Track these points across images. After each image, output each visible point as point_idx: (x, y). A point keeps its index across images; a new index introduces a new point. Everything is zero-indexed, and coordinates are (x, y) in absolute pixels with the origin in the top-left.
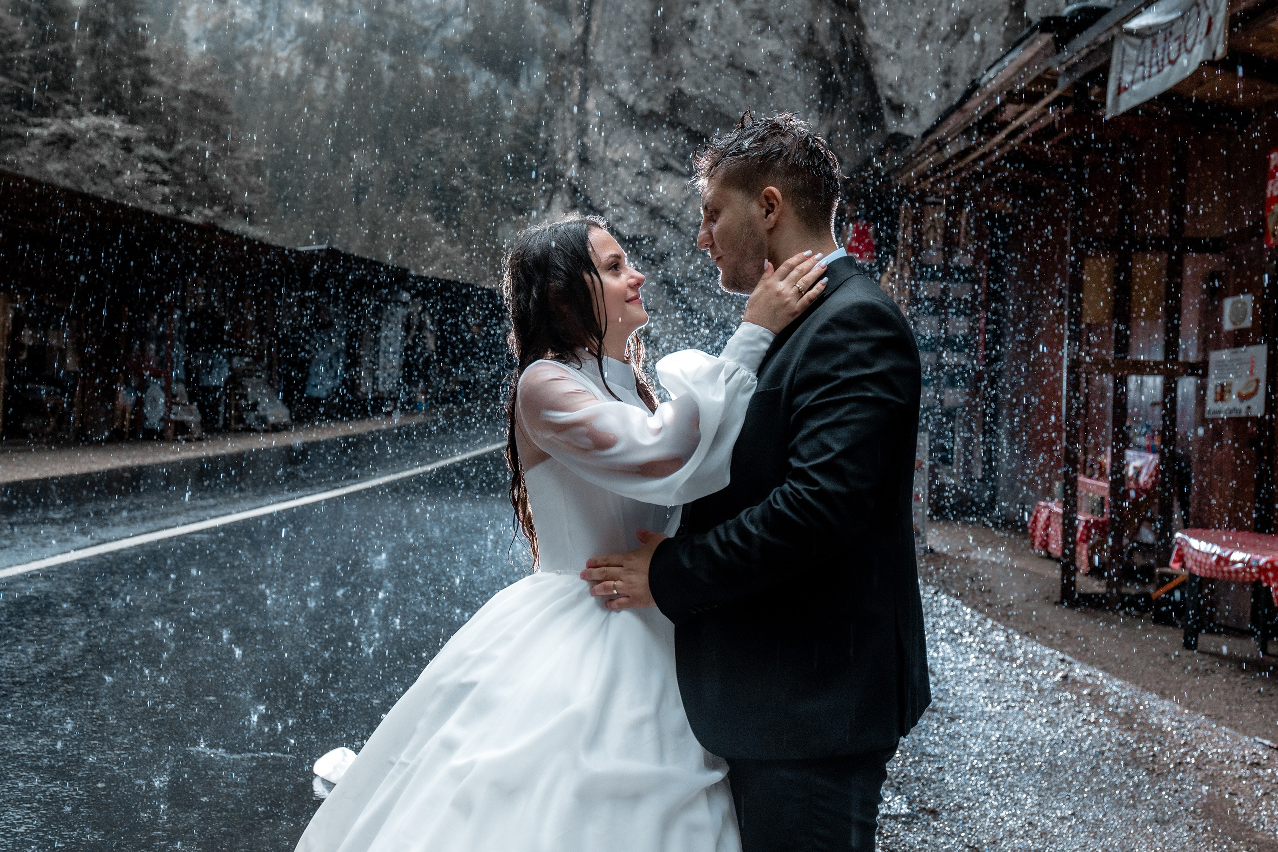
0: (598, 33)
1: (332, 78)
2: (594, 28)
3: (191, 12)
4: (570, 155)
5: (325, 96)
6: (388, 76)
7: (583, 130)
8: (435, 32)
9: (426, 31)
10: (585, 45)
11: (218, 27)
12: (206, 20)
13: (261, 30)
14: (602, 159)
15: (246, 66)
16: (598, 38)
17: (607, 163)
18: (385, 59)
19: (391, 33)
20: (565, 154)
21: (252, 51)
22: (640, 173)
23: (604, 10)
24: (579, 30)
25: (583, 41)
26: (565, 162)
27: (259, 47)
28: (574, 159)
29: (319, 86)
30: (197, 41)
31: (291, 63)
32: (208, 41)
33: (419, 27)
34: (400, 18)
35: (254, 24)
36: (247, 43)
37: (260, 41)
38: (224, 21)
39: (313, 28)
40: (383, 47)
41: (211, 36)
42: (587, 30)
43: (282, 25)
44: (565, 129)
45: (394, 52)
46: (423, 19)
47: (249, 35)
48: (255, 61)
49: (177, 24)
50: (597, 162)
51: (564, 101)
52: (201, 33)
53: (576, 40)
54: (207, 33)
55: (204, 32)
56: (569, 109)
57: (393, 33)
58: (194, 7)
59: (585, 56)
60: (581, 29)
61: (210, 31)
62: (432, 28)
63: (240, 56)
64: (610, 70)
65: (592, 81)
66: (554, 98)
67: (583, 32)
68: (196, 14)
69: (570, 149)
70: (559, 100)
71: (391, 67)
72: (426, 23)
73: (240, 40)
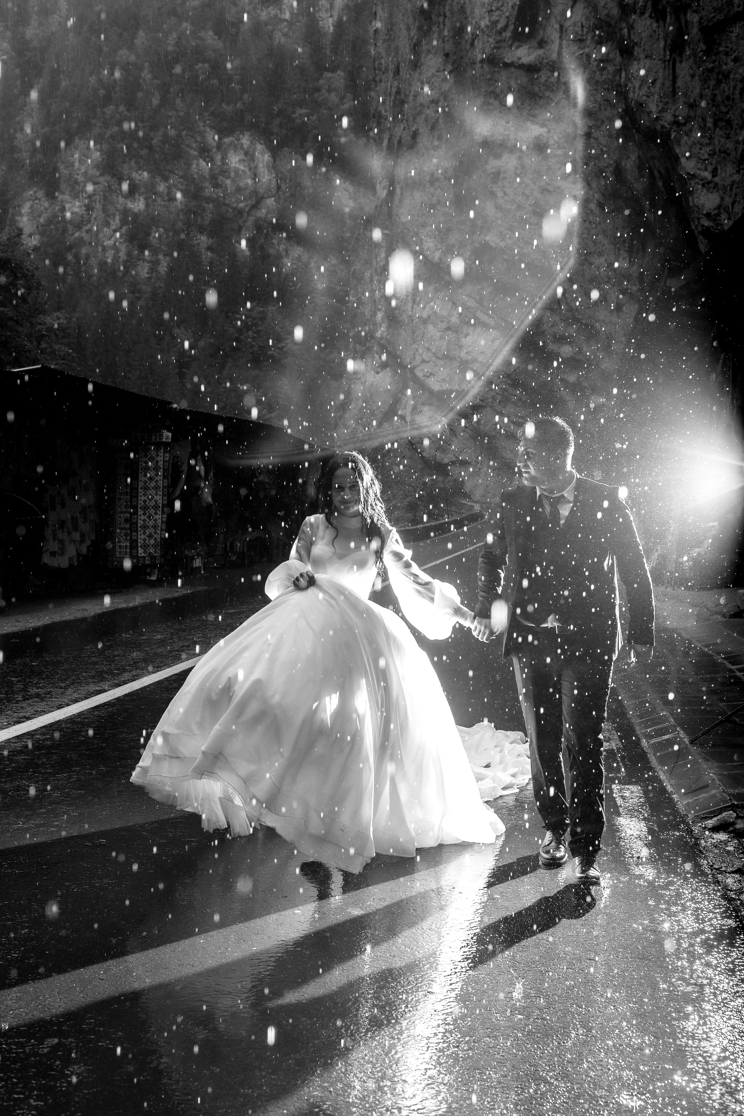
0: (402, 194)
1: (155, 263)
2: (398, 191)
3: (25, 209)
4: (380, 315)
5: (149, 278)
6: (206, 256)
8: (249, 213)
9: (240, 212)
10: (390, 209)
11: (49, 222)
12: (39, 216)
13: (89, 221)
14: (411, 318)
15: (77, 256)
16: (401, 200)
17: (416, 321)
18: (203, 240)
19: (208, 217)
20: (375, 314)
21: (81, 242)
22: (448, 328)
24: (383, 194)
25: (388, 203)
26: (375, 324)
27: (86, 237)
29: (143, 271)
30: (30, 236)
31: (117, 250)
32: (42, 234)
33: (234, 209)
34: (217, 202)
35: (82, 216)
36: (77, 234)
37: (88, 231)
38: (55, 216)
39: (136, 216)
40: (201, 230)
41: (43, 231)
42: (391, 192)
43: (108, 215)
45: (211, 234)
46: (238, 201)
47: (78, 227)
48: (84, 251)
49: (13, 222)
50: (406, 321)
51: (371, 264)
52: (35, 228)
53: (382, 203)
54: (40, 227)
55: (37, 227)
56: (376, 271)
57: (210, 216)
58: (28, 204)
59: (391, 218)
60: (385, 192)
61: (42, 225)
62: (247, 210)
63: (71, 247)
64: (415, 230)
65: (398, 242)
66: (362, 262)
67: (387, 195)
68: (29, 211)
69: (379, 310)
70: (367, 263)
71: (209, 248)
72: (241, 205)
73: (70, 232)
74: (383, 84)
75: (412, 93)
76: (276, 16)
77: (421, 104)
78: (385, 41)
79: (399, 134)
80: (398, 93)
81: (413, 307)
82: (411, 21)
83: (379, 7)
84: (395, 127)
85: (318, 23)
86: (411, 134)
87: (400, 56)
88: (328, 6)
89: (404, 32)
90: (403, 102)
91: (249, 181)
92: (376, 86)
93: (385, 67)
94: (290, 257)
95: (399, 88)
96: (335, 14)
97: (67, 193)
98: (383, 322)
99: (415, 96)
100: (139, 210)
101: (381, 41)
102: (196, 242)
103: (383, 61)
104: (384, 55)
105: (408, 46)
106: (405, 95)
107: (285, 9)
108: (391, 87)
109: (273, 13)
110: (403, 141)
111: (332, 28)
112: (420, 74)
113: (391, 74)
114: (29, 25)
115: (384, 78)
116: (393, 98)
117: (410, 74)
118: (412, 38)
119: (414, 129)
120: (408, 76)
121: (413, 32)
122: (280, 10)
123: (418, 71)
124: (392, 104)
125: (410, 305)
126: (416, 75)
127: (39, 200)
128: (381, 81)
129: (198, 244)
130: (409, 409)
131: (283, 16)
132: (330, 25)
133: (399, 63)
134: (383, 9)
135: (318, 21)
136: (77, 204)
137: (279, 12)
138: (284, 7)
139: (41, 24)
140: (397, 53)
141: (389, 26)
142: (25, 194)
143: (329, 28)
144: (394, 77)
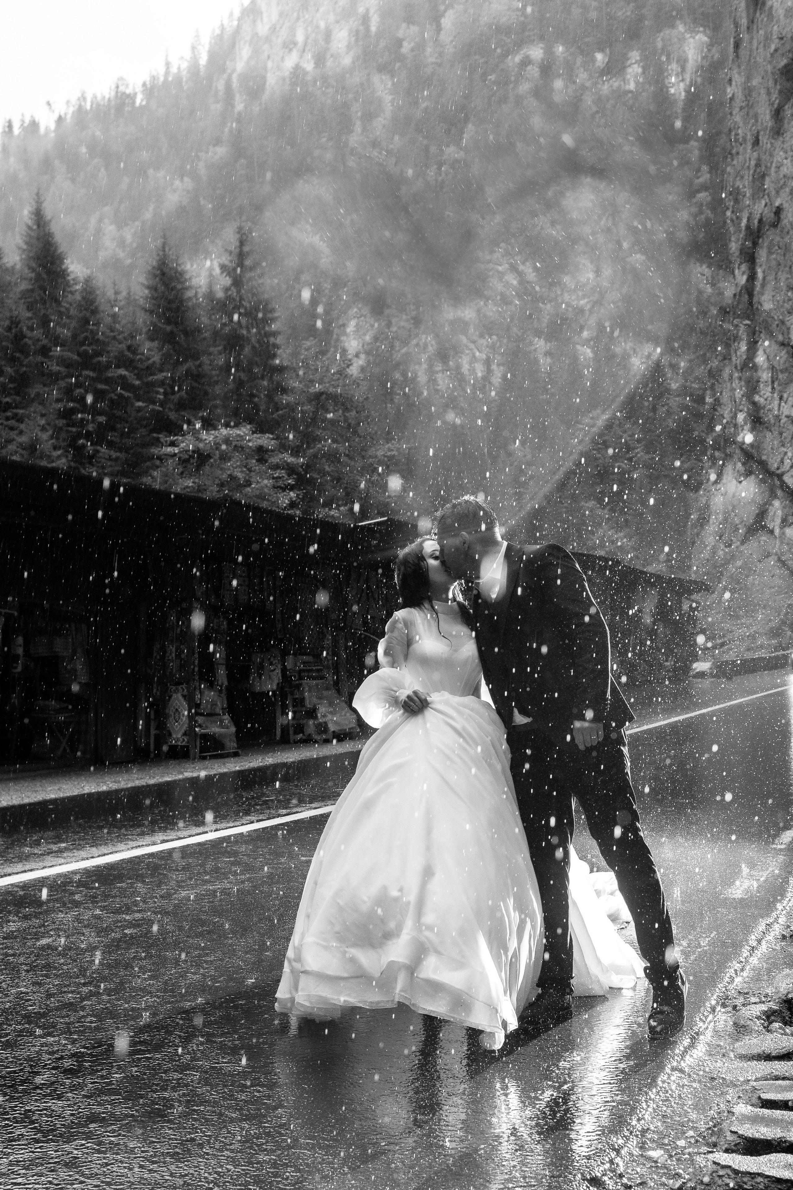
0: (764, 278)
2: (760, 275)
3: (351, 327)
4: (741, 417)
6: (544, 363)
7: (752, 387)
8: (591, 310)
9: (581, 311)
10: (751, 294)
11: (376, 339)
12: (365, 334)
13: (417, 335)
14: (778, 418)
15: (404, 374)
16: (763, 285)
17: (784, 420)
18: (540, 344)
19: (545, 320)
21: (409, 358)
23: (770, 253)
24: (742, 280)
25: (749, 290)
26: (736, 426)
27: (414, 352)
28: (745, 420)
30: (356, 356)
32: (368, 353)
33: (575, 308)
35: (409, 331)
36: (404, 350)
37: (416, 346)
38: (381, 333)
40: (538, 333)
41: (369, 350)
42: (752, 277)
43: (437, 327)
44: (733, 390)
45: (550, 338)
46: (578, 299)
48: (412, 367)
49: (338, 342)
50: (772, 421)
51: (730, 359)
52: (360, 347)
53: (741, 290)
54: (365, 346)
55: (363, 346)
56: (736, 367)
57: (548, 317)
58: (353, 323)
59: (752, 307)
60: (745, 277)
61: (368, 344)
62: (588, 307)
63: (398, 364)
64: (781, 317)
65: (761, 332)
66: (719, 358)
67: (748, 280)
68: (355, 329)
69: (741, 411)
70: (725, 359)
71: (548, 354)
72: (582, 302)
73: (397, 348)
74: (740, 157)
75: (774, 165)
76: (619, 88)
77: (784, 176)
78: (741, 108)
79: (760, 212)
80: (758, 165)
81: (780, 405)
82: (771, 83)
83: (735, 72)
84: (754, 204)
85: (668, 91)
86: (774, 210)
87: (759, 124)
88: (679, 70)
89: (764, 97)
90: (763, 176)
91: (591, 276)
92: (733, 160)
93: (743, 137)
94: (639, 356)
95: (759, 160)
96: (688, 77)
97: (394, 307)
98: (746, 424)
99: (778, 167)
100: (470, 318)
101: (738, 109)
102: (533, 348)
103: (740, 131)
104: (741, 124)
105: (768, 112)
106: (766, 167)
107: (629, 80)
108: (750, 159)
109: (616, 84)
110: (764, 219)
111: (683, 94)
112: (783, 142)
113: (749, 146)
114: (352, 131)
115: (741, 149)
116: (751, 172)
117: (771, 143)
118: (773, 104)
119: (777, 204)
120: (769, 146)
121: (775, 96)
122: (624, 80)
123: (781, 139)
124: (751, 178)
125: (776, 402)
126: (778, 144)
127: (365, 316)
128: (738, 153)
129: (535, 350)
130: (778, 521)
131: (627, 87)
132: (682, 90)
133: (758, 132)
134: (739, 73)
135: (667, 88)
136: (404, 317)
137: (622, 83)
138: (628, 76)
139: (364, 129)
140: (757, 121)
141: (747, 92)
142: (350, 312)
143: (680, 93)
144: (753, 147)
